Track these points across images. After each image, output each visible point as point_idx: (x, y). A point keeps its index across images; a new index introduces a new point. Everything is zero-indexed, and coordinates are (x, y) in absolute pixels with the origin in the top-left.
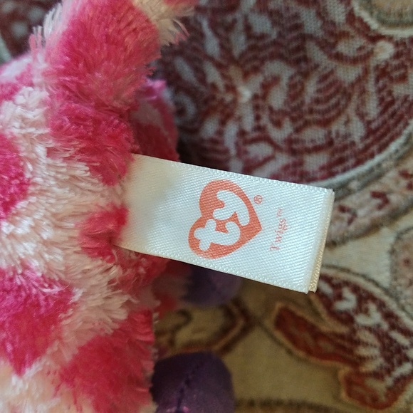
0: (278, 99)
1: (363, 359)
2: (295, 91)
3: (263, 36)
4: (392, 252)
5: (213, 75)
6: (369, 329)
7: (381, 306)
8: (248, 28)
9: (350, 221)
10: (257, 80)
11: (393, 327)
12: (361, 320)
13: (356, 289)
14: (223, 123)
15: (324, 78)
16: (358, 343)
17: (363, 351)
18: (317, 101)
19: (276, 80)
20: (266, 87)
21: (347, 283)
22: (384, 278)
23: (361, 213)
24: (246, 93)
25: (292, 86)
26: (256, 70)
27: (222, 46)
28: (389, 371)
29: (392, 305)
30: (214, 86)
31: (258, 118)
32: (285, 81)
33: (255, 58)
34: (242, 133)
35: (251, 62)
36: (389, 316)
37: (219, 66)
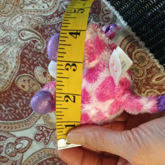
0: (22, 104)
1: (45, 135)
2: (23, 103)
3: (16, 97)
4: (43, 119)
5: (13, 104)
6: (44, 131)
7: (45, 127)
8: (14, 97)
9: (37, 118)
10: (18, 103)
11: (47, 129)
12: (43, 130)
13: (41, 126)
14: (18, 110)
15: (25, 100)
16: (44, 133)
17: (45, 134)
18: (26, 103)
19: (20, 102)
20: (20, 103)
21: (40, 126)
22: (44, 123)
23: (37, 116)
24: (18, 105)
25: (22, 102)
26: (18, 102)
27: (12, 100)
28: (48, 135)
29: (46, 126)
30: (14, 106)
31: (21, 108)
32: (21, 102)
33: (17, 100)
34: (21, 110)
35: (17, 101)
36: (46, 128)
37: (13, 103)
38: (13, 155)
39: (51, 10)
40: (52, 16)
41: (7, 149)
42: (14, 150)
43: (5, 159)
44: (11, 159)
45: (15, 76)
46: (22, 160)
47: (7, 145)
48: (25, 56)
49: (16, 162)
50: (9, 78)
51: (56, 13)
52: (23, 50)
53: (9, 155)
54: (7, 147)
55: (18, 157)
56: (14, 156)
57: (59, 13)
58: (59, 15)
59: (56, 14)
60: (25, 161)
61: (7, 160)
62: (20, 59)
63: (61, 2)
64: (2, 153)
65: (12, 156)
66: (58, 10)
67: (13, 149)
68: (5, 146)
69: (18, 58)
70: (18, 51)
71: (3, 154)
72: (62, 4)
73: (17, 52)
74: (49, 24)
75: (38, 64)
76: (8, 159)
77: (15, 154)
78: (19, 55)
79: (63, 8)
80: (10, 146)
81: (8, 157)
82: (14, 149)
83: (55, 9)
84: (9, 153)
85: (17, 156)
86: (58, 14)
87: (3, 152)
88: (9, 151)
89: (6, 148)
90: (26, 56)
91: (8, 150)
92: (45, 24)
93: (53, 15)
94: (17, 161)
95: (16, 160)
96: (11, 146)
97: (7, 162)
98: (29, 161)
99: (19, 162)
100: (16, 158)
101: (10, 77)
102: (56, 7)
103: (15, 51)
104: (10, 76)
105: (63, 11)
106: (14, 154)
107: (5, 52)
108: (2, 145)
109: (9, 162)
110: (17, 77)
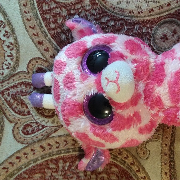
44: (36, 118)
45: (168, 14)
46: (55, 131)
50: (158, 8)
56: (46, 117)
60: (60, 136)
61: (26, 113)
64: (25, 97)
71: (26, 99)
76: (29, 113)
77: (50, 115)
85: (51, 120)
94: (43, 127)
95: (44, 124)
98: (65, 141)
101: (160, 9)
104: (162, 8)
110: (169, 17)
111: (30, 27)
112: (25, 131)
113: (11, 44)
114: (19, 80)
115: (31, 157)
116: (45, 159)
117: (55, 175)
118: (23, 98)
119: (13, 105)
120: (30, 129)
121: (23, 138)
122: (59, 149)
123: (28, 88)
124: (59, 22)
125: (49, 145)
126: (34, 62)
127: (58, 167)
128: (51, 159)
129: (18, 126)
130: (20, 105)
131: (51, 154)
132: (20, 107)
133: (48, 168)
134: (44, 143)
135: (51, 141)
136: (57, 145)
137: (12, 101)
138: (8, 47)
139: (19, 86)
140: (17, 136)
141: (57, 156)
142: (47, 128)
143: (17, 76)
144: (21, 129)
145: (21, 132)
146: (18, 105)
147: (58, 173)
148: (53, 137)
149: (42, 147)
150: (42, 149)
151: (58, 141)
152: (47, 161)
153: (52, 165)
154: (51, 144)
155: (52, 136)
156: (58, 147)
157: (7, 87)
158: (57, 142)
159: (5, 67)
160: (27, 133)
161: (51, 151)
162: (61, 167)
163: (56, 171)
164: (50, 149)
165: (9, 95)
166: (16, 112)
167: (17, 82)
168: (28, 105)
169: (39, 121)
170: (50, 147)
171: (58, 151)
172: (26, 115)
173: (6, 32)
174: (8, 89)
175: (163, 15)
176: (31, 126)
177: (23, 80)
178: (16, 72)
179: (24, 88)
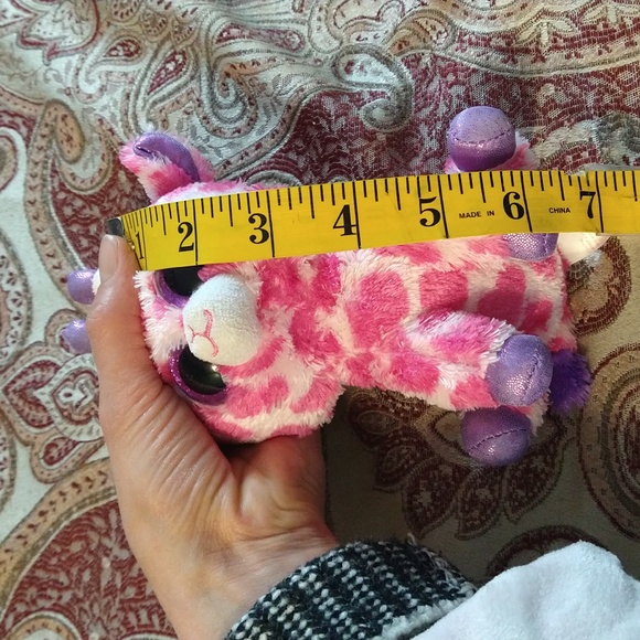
38: (75, 417)
39: (494, 18)
40: (484, 39)
41: (66, 386)
42: (89, 404)
43: (40, 415)
44: (61, 427)
46: (96, 449)
47: (76, 374)
48: (317, 121)
49: (70, 444)
51: (504, 37)
52: (321, 96)
53: (61, 411)
54: (71, 377)
55: (90, 432)
56: (78, 423)
57: (514, 45)
58: (512, 51)
59: (502, 43)
61: (45, 422)
62: (296, 118)
63: (545, 13)
65: (69, 419)
66: (517, 31)
67: (86, 397)
68: (63, 373)
69: (294, 114)
70: (302, 90)
71: (43, 394)
72: (545, 20)
73: (297, 91)
74: (458, 60)
75: (349, 172)
76: (50, 422)
77: (83, 418)
78: (300, 103)
79: (539, 36)
80: (82, 381)
81: (55, 413)
82: (90, 398)
83: (512, 24)
84: (65, 404)
85: (85, 428)
86: (508, 44)
87: (47, 389)
88: (69, 395)
89: (68, 380)
90: (323, 123)
91: (68, 390)
92: (443, 54)
93: (490, 40)
94: (75, 444)
95: (74, 438)
96: (86, 383)
97: (41, 426)
99: (84, 451)
100: (79, 434)
102: (517, 19)
103: (295, 83)
105: (532, 47)
106: (80, 414)
107: (259, 68)
108: (59, 363)
109: (47, 429)
111: (48, 255)
112: (47, 458)
113: (19, 294)
114: (30, 360)
115: (61, 508)
116: (85, 510)
117: (106, 541)
118: (37, 393)
119: (23, 410)
120: (54, 452)
121: (46, 472)
122: (107, 485)
123: (45, 373)
124: (92, 233)
125: (88, 479)
126: (56, 320)
127: (110, 525)
128: (96, 508)
129: (36, 450)
130: (34, 408)
131: (93, 498)
132: (33, 412)
133: (93, 528)
134: (78, 477)
135: (91, 472)
136: (102, 478)
137: (21, 403)
138: (15, 301)
139: (30, 371)
140: (37, 470)
141: (105, 502)
142: (81, 445)
143: (27, 354)
144: (41, 455)
145: (42, 461)
146: (30, 408)
147: (110, 538)
148: (92, 462)
149: (75, 485)
150: (76, 490)
151: (103, 470)
152: (88, 513)
153: (99, 522)
154: (91, 477)
155: (91, 459)
156: (103, 483)
157: (12, 378)
158: (101, 473)
159: (10, 340)
160: (51, 462)
161: (92, 491)
162: (114, 526)
163: (107, 535)
164: (91, 487)
165: (14, 391)
166: (29, 424)
167: (27, 365)
168: (47, 406)
169: (66, 434)
170: (89, 484)
171: (104, 491)
172: (45, 426)
173: (11, 274)
174: (13, 382)
175: (250, 167)
176: (57, 446)
177: (38, 359)
178: (26, 346)
179: (38, 373)
